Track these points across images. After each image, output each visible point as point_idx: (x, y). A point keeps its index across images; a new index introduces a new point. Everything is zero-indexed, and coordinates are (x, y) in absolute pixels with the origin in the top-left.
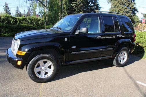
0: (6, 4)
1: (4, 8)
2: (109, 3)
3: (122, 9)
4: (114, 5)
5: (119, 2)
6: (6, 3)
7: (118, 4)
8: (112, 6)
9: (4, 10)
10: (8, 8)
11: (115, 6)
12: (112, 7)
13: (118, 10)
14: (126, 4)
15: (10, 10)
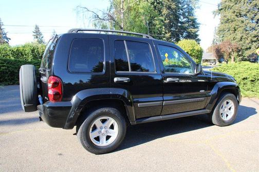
0: (37, 28)
1: (35, 34)
2: (215, 16)
3: (241, 25)
4: (226, 19)
5: (234, 12)
6: (37, 26)
7: (233, 16)
8: (222, 21)
9: (33, 37)
10: (40, 34)
11: (228, 20)
12: (222, 23)
13: (234, 26)
14: (248, 14)
15: (42, 37)
